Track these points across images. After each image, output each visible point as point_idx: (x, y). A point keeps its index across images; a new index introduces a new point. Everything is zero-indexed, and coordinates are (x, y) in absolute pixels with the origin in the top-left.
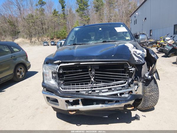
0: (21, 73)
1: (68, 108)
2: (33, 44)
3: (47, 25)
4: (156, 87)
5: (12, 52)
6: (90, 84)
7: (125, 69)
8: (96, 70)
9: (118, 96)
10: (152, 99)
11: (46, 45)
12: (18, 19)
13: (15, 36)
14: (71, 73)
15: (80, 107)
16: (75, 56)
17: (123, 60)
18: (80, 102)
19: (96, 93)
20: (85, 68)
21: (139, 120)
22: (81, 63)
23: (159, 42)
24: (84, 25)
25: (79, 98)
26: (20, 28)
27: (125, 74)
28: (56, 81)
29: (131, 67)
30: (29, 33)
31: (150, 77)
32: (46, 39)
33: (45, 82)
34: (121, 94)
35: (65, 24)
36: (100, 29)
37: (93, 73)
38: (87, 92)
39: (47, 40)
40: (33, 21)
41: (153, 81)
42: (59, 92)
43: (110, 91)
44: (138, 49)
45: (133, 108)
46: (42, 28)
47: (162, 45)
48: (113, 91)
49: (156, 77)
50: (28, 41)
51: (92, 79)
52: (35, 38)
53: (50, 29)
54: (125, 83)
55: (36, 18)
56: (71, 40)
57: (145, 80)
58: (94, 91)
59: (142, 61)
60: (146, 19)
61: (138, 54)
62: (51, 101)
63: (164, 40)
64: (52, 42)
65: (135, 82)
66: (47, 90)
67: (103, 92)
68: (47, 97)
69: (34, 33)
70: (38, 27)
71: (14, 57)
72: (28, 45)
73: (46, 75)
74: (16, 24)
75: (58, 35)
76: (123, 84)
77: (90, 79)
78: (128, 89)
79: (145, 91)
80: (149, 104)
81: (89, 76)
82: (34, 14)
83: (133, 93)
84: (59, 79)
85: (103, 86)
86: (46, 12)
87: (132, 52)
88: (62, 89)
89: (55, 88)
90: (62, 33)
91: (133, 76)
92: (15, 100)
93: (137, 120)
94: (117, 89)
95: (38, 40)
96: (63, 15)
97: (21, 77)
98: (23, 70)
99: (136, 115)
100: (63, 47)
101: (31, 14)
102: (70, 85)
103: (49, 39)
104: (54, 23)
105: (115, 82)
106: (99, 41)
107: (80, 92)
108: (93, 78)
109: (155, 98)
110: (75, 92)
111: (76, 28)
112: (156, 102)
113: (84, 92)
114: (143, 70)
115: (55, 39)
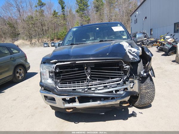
0: (20, 74)
1: (65, 106)
2: (33, 45)
3: (47, 26)
4: (152, 84)
5: (12, 53)
6: (86, 82)
7: (120, 66)
8: (92, 68)
9: (113, 93)
10: (148, 96)
11: (47, 47)
12: (18, 21)
13: (15, 38)
14: (68, 72)
15: (77, 105)
16: (71, 55)
17: (117, 58)
18: (77, 100)
19: (92, 91)
20: (81, 67)
21: (136, 116)
22: (77, 62)
23: (159, 41)
24: (82, 25)
25: (75, 95)
26: (20, 30)
27: (120, 72)
28: (53, 80)
29: (126, 65)
30: (29, 35)
31: (145, 74)
32: (46, 40)
33: (43, 81)
34: (116, 91)
35: (65, 24)
36: (98, 29)
37: (89, 71)
38: (83, 89)
39: (47, 42)
40: (33, 23)
41: (149, 78)
42: (55, 90)
43: (106, 88)
44: (133, 48)
45: (128, 104)
46: (42, 30)
47: (162, 43)
48: (109, 88)
49: (152, 75)
50: (28, 43)
51: (88, 78)
52: (35, 40)
53: (50, 30)
54: (120, 80)
55: (36, 20)
56: (69, 40)
57: (141, 77)
58: (90, 89)
59: (136, 59)
60: (146, 18)
61: (133, 52)
62: (49, 99)
63: (164, 39)
64: (52, 43)
65: (130, 79)
66: (44, 89)
67: (99, 90)
68: (45, 96)
69: (34, 34)
70: (38, 29)
71: (13, 58)
72: (28, 46)
73: (44, 74)
74: (15, 26)
75: (59, 36)
76: (118, 81)
77: (86, 77)
78: (123, 86)
79: (141, 88)
80: (146, 101)
81: (85, 75)
82: (34, 16)
83: (128, 90)
84: (56, 78)
85: (98, 84)
86: (46, 13)
87: (127, 51)
88: (59, 87)
89: (53, 86)
90: (62, 34)
91: (128, 73)
92: (15, 100)
93: (134, 117)
94: (112, 86)
95: (39, 42)
96: (63, 16)
97: (20, 78)
98: (22, 71)
99: (133, 112)
100: (61, 47)
101: (31, 15)
102: (67, 83)
103: (49, 40)
104: (54, 24)
105: (110, 80)
106: (96, 41)
107: (76, 90)
108: (89, 76)
109: (151, 95)
110: (72, 90)
111: (74, 28)
112: (152, 99)
113: (81, 90)
114: (139, 67)
115: (55, 40)
